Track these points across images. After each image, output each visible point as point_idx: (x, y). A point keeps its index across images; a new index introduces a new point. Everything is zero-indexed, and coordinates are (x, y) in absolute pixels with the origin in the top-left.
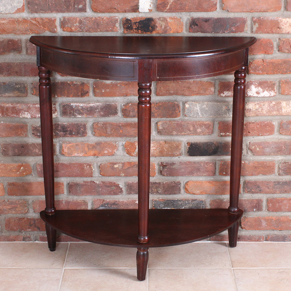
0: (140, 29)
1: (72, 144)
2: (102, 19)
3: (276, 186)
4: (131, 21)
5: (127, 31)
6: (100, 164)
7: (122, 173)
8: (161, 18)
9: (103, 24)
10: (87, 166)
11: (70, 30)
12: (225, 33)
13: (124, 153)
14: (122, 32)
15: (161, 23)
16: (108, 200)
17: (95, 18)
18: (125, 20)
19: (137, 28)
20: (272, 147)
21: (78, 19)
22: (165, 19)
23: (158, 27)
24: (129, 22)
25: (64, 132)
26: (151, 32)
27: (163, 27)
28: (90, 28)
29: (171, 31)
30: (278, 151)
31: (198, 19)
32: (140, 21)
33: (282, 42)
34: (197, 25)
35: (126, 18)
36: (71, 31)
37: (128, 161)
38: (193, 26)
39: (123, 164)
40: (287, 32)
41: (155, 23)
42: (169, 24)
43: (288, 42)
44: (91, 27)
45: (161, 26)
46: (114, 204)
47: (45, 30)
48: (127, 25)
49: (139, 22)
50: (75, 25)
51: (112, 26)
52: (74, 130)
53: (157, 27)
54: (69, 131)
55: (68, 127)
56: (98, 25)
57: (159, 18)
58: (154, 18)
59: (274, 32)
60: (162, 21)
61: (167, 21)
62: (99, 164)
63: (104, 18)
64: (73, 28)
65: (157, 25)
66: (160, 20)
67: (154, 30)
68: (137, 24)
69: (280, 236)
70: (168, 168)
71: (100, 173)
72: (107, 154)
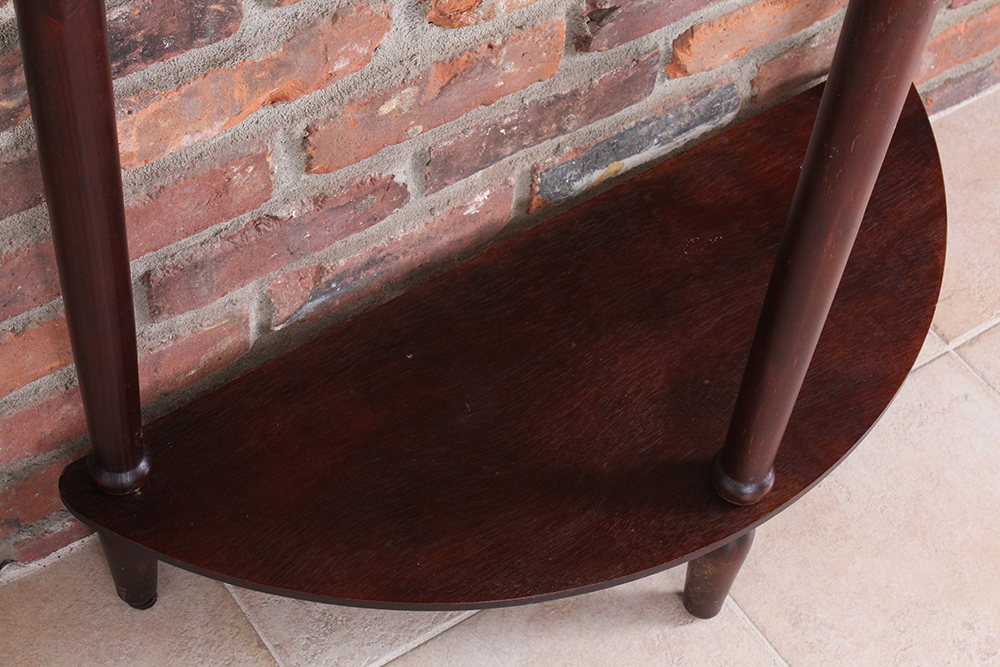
1: (164, 101)
6: (307, 129)
7: (417, 124)
10: (243, 171)
13: (419, 27)
16: (342, 262)
37: (435, 56)
39: (421, 82)
46: (371, 263)
52: (171, 27)
54: (141, 43)
55: (133, 27)
62: (299, 130)
69: (968, 81)
70: (620, 15)
71: (308, 170)
72: (345, 72)
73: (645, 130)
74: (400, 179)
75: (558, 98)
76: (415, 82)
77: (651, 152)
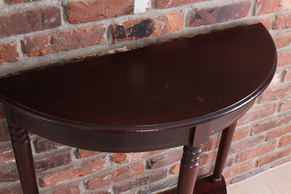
0: (134, 36)
1: (55, 175)
2: (85, 31)
3: (247, 145)
4: (123, 27)
5: (118, 40)
6: (88, 181)
7: (112, 181)
8: (160, 17)
9: (85, 38)
10: (73, 189)
11: (39, 53)
12: (228, 21)
13: (112, 163)
14: (111, 42)
15: (160, 23)
17: (74, 32)
18: (115, 27)
19: (131, 34)
20: (250, 117)
21: (49, 38)
22: (165, 18)
23: (157, 29)
24: (121, 29)
25: (43, 167)
26: (148, 35)
27: (162, 28)
28: (68, 47)
29: (171, 30)
30: (254, 119)
31: (203, 11)
32: (135, 25)
33: (279, 20)
34: (200, 18)
35: (116, 24)
36: (41, 54)
37: (116, 169)
38: (195, 20)
39: (113, 174)
40: (286, 9)
41: (153, 25)
42: (169, 23)
43: (284, 20)
44: (70, 45)
45: (161, 27)
47: (2, 62)
48: (118, 33)
49: (134, 27)
50: (46, 46)
51: (98, 38)
52: (56, 162)
53: (155, 28)
54: (50, 165)
55: (48, 162)
56: (79, 41)
57: (158, 17)
58: (152, 18)
59: (274, 11)
60: (162, 20)
61: (167, 19)
62: (86, 181)
63: (86, 30)
64: (44, 51)
65: (155, 26)
66: (159, 20)
67: (152, 33)
68: (131, 30)
69: (242, 177)
70: (157, 163)
71: (88, 189)
72: (95, 171)
73: (166, 184)
74: (109, 191)
75: (144, 178)
76: (111, 174)
77: (168, 188)
